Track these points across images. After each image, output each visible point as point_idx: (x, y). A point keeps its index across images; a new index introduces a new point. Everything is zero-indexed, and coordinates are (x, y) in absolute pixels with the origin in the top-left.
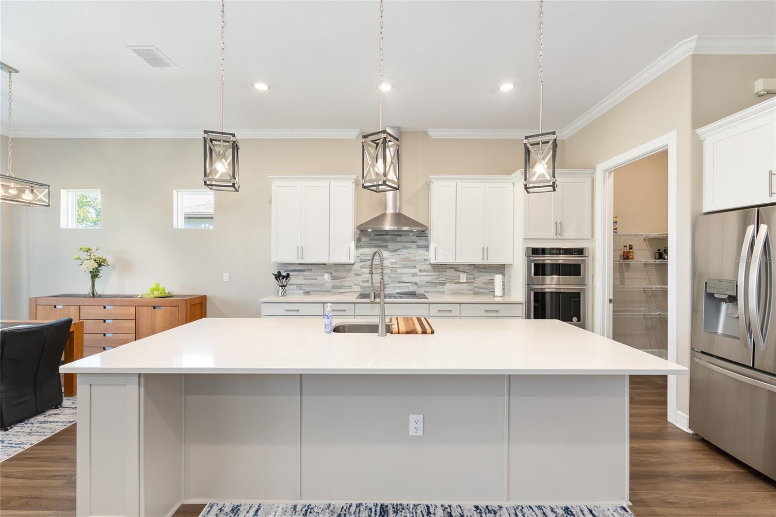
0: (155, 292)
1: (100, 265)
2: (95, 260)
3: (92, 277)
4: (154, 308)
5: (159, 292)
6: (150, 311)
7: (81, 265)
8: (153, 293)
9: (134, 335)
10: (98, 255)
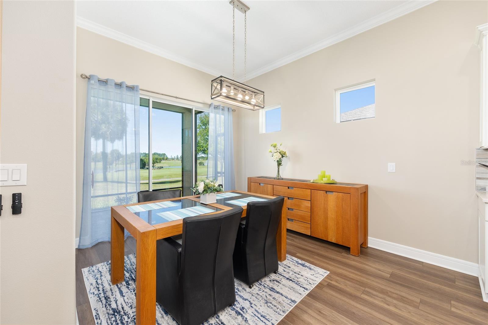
0: (323, 179)
1: (283, 157)
2: (280, 153)
3: (278, 165)
4: (326, 192)
5: (327, 179)
6: (323, 195)
7: (272, 156)
8: (322, 179)
9: (310, 213)
10: (282, 149)
